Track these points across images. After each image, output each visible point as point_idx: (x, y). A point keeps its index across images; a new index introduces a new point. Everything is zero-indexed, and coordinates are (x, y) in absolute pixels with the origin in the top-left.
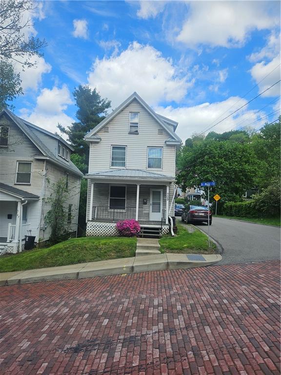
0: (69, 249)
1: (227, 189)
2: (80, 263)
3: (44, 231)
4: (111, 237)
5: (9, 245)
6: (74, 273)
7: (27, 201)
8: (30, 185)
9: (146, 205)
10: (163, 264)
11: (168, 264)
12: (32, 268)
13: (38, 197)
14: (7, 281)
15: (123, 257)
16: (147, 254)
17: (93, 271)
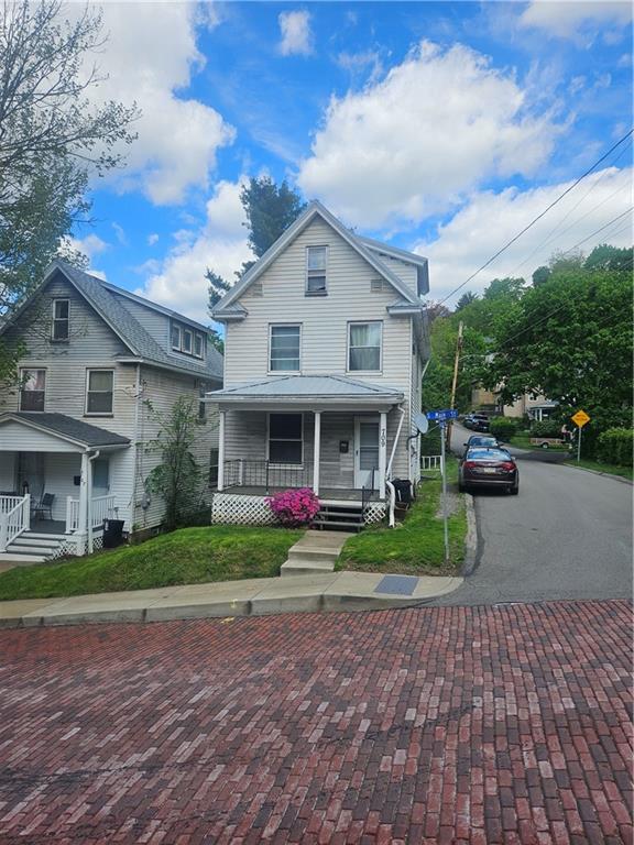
0: (157, 555)
1: (609, 394)
2: (173, 585)
3: (145, 508)
4: (258, 526)
5: (69, 539)
6: (137, 611)
7: (98, 453)
8: (112, 417)
9: (345, 455)
10: (310, 601)
11: (322, 600)
12: (83, 592)
13: (128, 442)
14: (21, 620)
15: (256, 576)
16: (303, 571)
17: (172, 608)
